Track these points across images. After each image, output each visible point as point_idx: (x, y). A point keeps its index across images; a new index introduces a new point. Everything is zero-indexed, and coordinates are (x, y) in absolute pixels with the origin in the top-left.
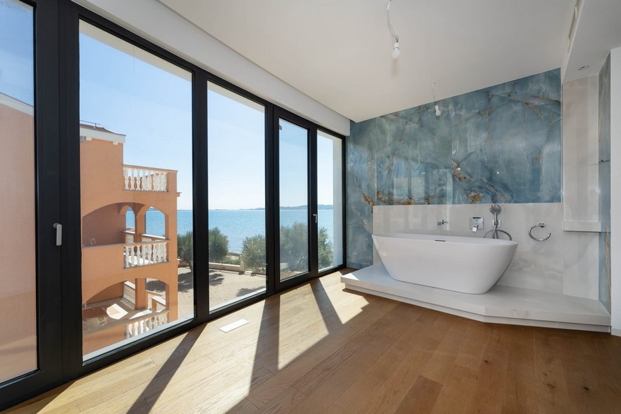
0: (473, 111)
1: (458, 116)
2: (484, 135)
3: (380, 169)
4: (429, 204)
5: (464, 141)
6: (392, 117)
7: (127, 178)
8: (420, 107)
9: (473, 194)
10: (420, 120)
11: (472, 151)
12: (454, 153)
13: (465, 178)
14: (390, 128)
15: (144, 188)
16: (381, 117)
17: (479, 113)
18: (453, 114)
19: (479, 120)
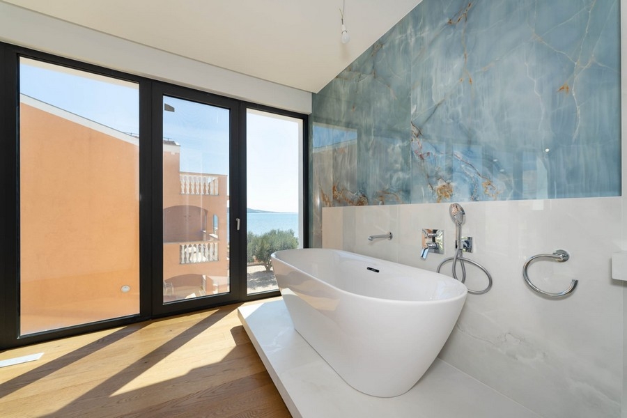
0: (441, 23)
1: (420, 41)
2: (457, 64)
3: (335, 154)
4: (383, 204)
5: (427, 86)
6: (346, 73)
7: (183, 183)
8: (373, 46)
9: (440, 184)
10: (373, 67)
11: (439, 101)
12: (413, 111)
13: (428, 153)
14: (344, 91)
15: (212, 193)
16: (337, 77)
17: (450, 23)
18: (412, 41)
19: (450, 36)
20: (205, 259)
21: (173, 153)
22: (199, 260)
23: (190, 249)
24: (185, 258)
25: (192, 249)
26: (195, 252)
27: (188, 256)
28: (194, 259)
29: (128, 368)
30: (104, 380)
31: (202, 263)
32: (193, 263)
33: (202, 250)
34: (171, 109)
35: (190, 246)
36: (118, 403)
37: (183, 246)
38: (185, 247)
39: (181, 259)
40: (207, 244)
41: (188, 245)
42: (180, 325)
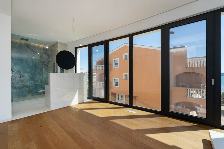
20: (200, 97)
21: (184, 51)
22: (197, 97)
23: (192, 91)
24: (189, 95)
25: (193, 92)
26: (194, 93)
27: (191, 94)
28: (194, 96)
29: (152, 129)
30: (145, 128)
31: (199, 99)
32: (194, 98)
33: (199, 92)
34: (173, 33)
35: (192, 90)
36: (146, 139)
37: (188, 89)
38: (189, 90)
39: (187, 95)
40: (201, 90)
41: (191, 90)
42: (175, 123)
